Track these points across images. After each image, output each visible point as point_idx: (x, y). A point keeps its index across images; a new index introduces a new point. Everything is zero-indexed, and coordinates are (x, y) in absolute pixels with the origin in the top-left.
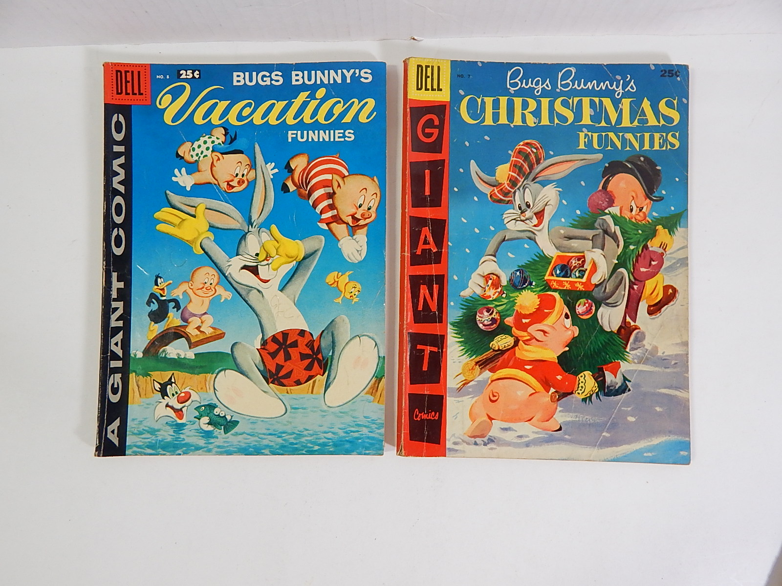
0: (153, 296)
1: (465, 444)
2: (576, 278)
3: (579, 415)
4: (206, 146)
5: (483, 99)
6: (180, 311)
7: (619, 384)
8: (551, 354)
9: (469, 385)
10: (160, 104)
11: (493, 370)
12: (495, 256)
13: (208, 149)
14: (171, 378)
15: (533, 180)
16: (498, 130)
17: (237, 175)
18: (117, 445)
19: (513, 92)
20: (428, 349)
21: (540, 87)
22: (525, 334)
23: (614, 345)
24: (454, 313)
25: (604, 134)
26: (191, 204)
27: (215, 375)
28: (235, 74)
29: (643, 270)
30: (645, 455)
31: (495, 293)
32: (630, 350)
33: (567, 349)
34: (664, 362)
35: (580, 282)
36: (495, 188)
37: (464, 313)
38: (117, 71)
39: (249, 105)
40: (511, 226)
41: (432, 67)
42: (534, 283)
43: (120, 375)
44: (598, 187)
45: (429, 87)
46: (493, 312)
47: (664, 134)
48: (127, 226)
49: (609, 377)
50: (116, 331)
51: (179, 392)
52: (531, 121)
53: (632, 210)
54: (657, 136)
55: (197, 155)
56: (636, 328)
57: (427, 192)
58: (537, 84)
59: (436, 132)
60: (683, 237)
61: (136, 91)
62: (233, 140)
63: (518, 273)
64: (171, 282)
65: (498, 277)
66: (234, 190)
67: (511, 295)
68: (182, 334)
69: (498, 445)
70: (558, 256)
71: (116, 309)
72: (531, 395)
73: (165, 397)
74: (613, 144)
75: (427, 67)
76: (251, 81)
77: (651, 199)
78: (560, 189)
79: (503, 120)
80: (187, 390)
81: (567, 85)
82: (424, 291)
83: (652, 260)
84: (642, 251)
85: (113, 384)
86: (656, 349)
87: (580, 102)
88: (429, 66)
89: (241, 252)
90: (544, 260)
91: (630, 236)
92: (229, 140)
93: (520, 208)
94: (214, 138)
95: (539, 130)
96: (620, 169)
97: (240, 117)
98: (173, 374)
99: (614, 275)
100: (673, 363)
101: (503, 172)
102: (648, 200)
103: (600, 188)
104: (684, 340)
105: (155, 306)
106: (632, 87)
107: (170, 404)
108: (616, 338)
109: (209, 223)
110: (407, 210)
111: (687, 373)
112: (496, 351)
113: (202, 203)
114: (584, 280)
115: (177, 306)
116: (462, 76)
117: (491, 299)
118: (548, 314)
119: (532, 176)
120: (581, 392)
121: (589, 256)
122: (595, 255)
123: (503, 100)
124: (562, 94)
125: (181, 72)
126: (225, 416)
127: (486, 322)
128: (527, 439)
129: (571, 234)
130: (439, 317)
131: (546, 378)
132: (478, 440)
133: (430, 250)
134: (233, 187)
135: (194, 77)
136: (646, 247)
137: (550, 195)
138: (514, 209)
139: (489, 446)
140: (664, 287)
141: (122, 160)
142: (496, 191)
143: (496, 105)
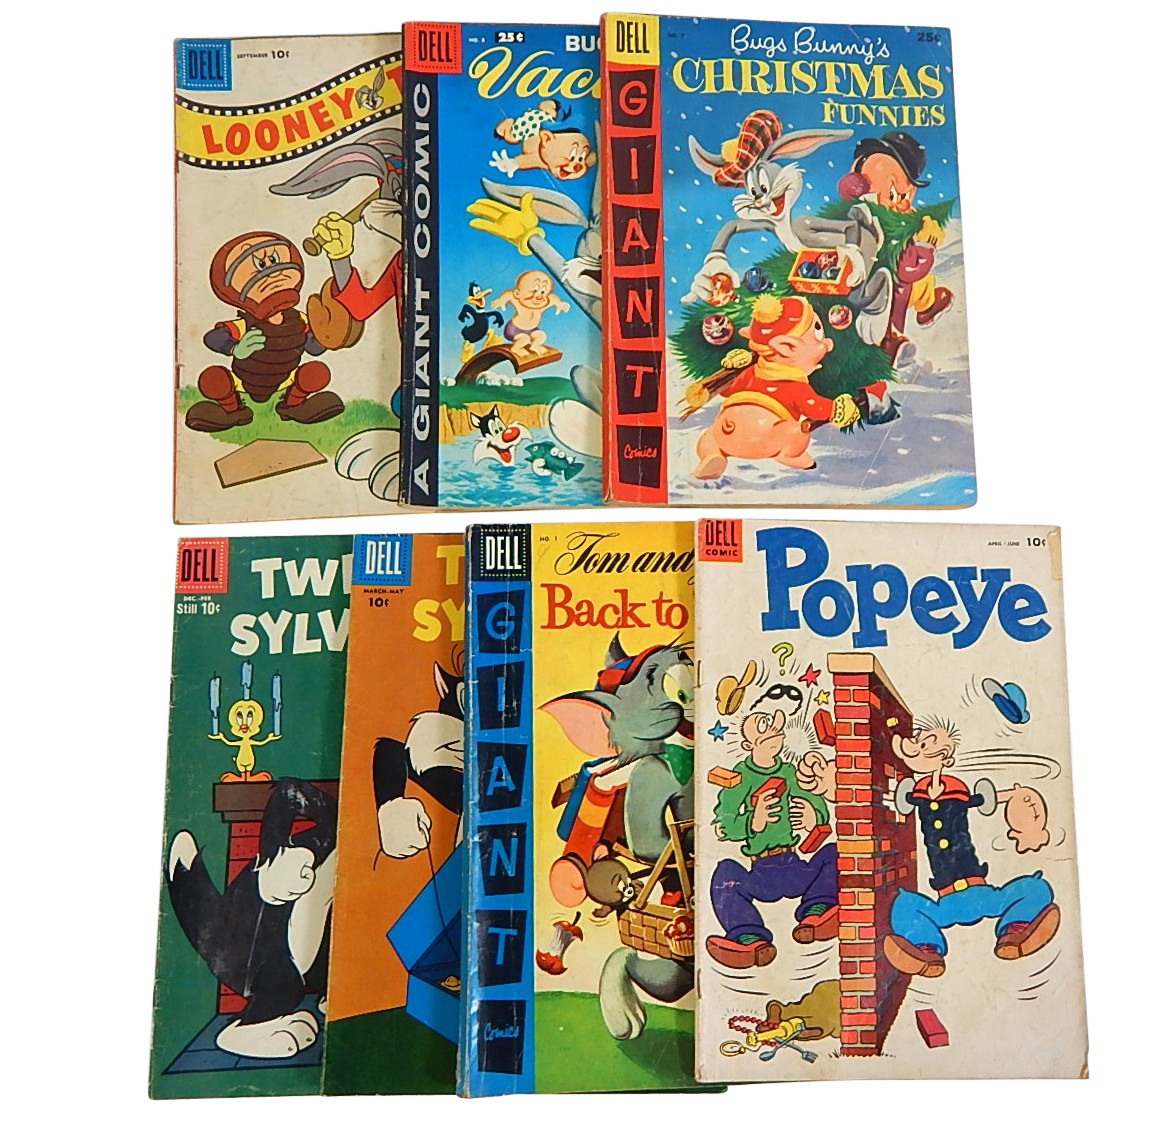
0: (467, 308)
1: (692, 488)
2: (828, 279)
3: (837, 448)
4: (533, 122)
5: (701, 64)
6: (503, 327)
7: (886, 409)
8: (800, 373)
9: (696, 413)
10: (474, 73)
11: (726, 394)
12: (723, 251)
13: (534, 126)
14: (493, 411)
15: (769, 159)
16: (721, 99)
17: (573, 159)
18: (427, 493)
19: (739, 54)
20: (641, 370)
21: (773, 48)
22: (766, 348)
23: (878, 361)
24: (673, 323)
25: (853, 106)
26: (515, 194)
27: (550, 406)
28: (568, 38)
29: (908, 269)
30: (922, 495)
31: (725, 298)
32: (898, 367)
33: (820, 366)
34: (940, 381)
35: (832, 285)
36: (721, 169)
37: (687, 324)
38: (421, 32)
39: (586, 75)
40: (743, 214)
41: (636, 24)
42: (775, 285)
43: (427, 407)
44: (850, 169)
45: (633, 48)
46: (723, 321)
47: (926, 108)
48: (432, 221)
49: (873, 401)
50: (422, 351)
51: (504, 428)
52: (763, 88)
53: (892, 198)
54: (918, 110)
55: (521, 134)
56: (904, 340)
57: (634, 176)
58: (769, 44)
59: (643, 102)
60: (955, 229)
61: (443, 56)
62: (566, 117)
63: (754, 273)
64: (490, 290)
65: (729, 277)
66: (569, 177)
67: (746, 300)
68: (507, 355)
69: (736, 488)
70: (804, 252)
71: (420, 325)
72: (775, 424)
73: (487, 435)
74: (865, 119)
75: (629, 24)
76: (588, 45)
77: (915, 184)
78: (803, 170)
79: (728, 86)
80: (515, 425)
81: (805, 47)
82: (633, 297)
83: (919, 257)
84: (907, 247)
85: (419, 418)
86: (929, 365)
87: (823, 67)
88: (631, 23)
89: (580, 253)
90: (788, 256)
91: (892, 229)
92: (562, 116)
93: (754, 193)
94: (542, 114)
95: (773, 99)
96: (876, 149)
97: (574, 89)
98: (496, 406)
99: (874, 276)
100: (952, 381)
101: (730, 149)
102: (911, 186)
103: (853, 170)
104: (963, 354)
105: (470, 321)
106: (884, 52)
107: (493, 443)
108: (880, 352)
109: (539, 217)
110: (608, 197)
111: (969, 393)
112: (730, 369)
113: (528, 192)
114: (837, 281)
115: (499, 321)
116: (673, 36)
117: (720, 305)
118: (794, 324)
119: (767, 154)
120: (839, 420)
121: (842, 253)
122: (849, 252)
123: (728, 63)
124: (799, 57)
125: (500, 35)
126: (565, 458)
127: (715, 335)
128: (772, 479)
129: (819, 225)
130: (654, 329)
131: (794, 404)
132: (710, 482)
133: (640, 247)
134: (568, 173)
135: (516, 41)
136: (911, 241)
137: (791, 177)
138: (746, 193)
139: (724, 489)
140: (936, 290)
141: (426, 141)
142: (722, 173)
143: (719, 68)
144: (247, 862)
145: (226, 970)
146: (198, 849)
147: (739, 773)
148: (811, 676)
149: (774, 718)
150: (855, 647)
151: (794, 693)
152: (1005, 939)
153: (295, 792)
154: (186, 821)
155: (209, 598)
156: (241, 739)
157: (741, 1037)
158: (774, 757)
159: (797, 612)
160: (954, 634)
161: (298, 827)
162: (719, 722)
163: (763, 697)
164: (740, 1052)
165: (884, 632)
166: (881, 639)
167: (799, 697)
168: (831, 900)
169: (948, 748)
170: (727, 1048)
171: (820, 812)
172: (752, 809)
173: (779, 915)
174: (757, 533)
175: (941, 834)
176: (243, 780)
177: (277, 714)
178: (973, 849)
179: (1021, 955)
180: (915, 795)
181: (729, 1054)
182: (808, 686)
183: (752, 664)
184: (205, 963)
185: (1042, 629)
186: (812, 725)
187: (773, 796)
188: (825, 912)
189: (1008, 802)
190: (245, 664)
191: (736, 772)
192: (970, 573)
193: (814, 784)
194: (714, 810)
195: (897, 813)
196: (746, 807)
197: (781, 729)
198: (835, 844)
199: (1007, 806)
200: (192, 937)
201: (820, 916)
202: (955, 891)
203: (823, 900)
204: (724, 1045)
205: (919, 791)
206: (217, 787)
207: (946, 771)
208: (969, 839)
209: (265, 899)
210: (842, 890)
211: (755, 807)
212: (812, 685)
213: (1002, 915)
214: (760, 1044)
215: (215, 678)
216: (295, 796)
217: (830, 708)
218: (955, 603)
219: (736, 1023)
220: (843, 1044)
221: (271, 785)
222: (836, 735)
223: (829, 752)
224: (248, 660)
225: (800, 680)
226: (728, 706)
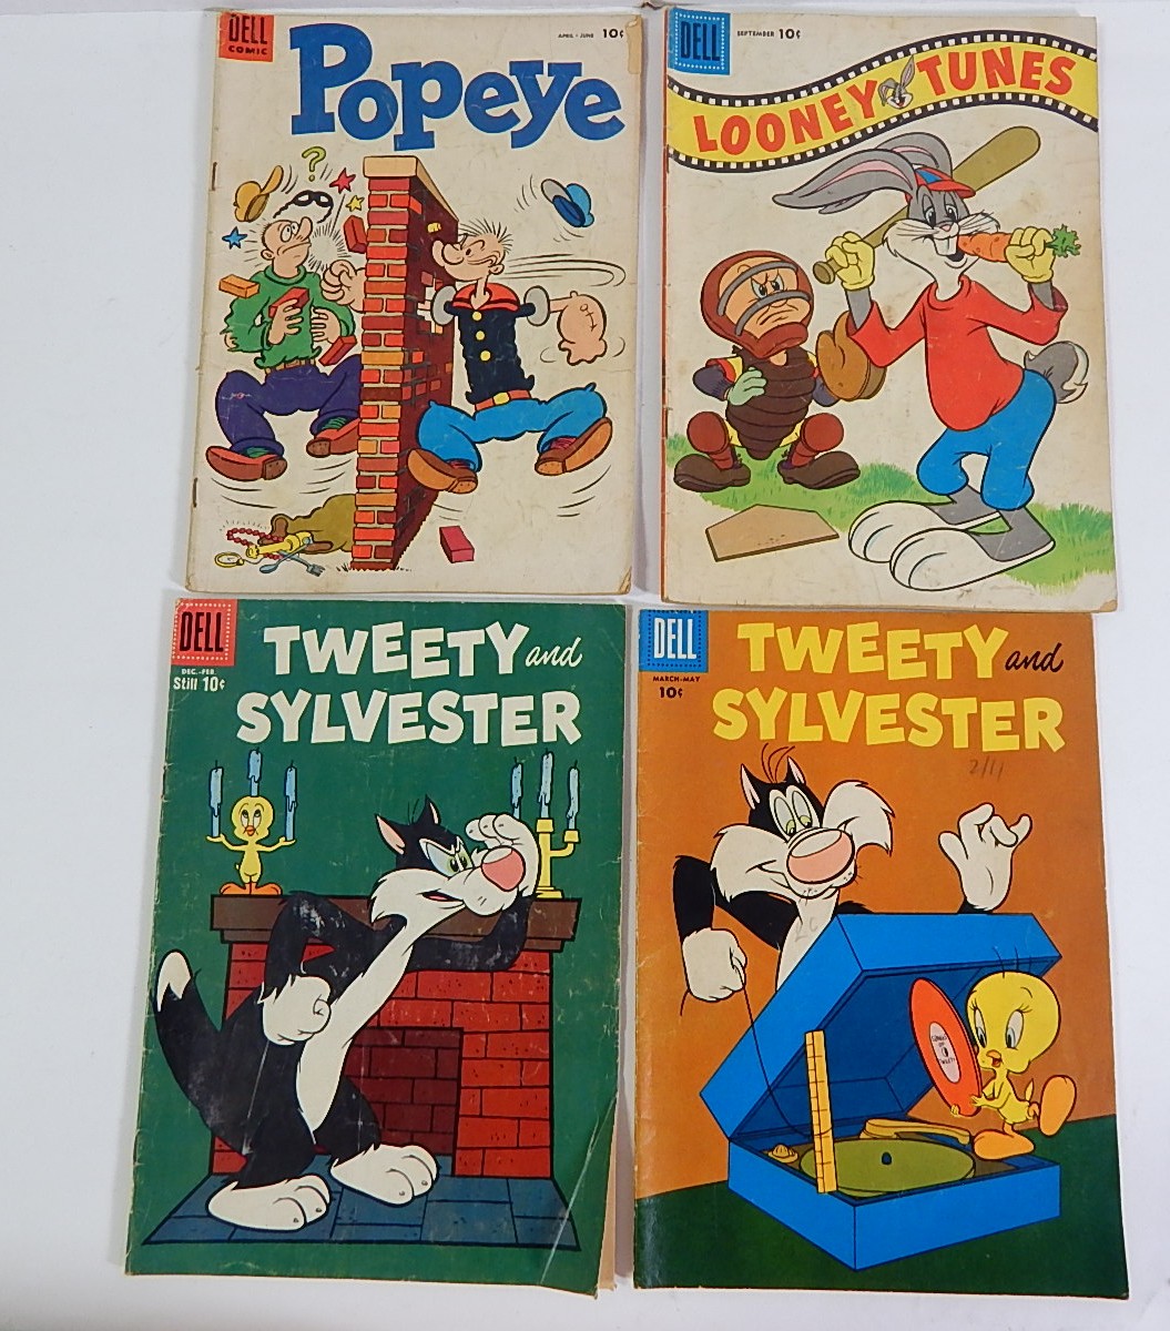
144: (250, 992)
145: (222, 1121)
146: (191, 974)
147: (257, 283)
148: (344, 181)
149: (299, 226)
150: (396, 149)
151: (324, 199)
152: (549, 454)
153: (309, 910)
154: (178, 939)
155: (212, 672)
156: (246, 843)
157: (241, 549)
158: (298, 267)
159: (332, 114)
160: (512, 133)
161: (311, 952)
162: (236, 229)
163: (289, 203)
164: (238, 563)
165: (432, 133)
166: (427, 141)
167: (330, 203)
168: (352, 414)
169: (497, 254)
170: (224, 559)
171: (344, 322)
172: (269, 320)
173: (292, 429)
174: (291, 30)
175: (483, 346)
176: (247, 892)
177: (290, 815)
178: (519, 361)
179: (565, 470)
180: (455, 304)
181: (226, 565)
182: (340, 191)
183: (279, 171)
184: (197, 1111)
185: (615, 126)
186: (342, 233)
187: (294, 307)
188: (344, 425)
189: (562, 311)
190: (254, 753)
191: (254, 281)
192: (537, 67)
193: (341, 293)
194: (225, 320)
195: (433, 324)
196: (262, 319)
197: (308, 237)
198: (360, 356)
199: (561, 316)
200: (182, 1078)
201: (338, 430)
202: (495, 405)
203: (342, 413)
204: (220, 556)
205: (461, 300)
206: (216, 899)
207: (493, 279)
208: (516, 350)
209: (270, 1038)
210: (365, 403)
211: (273, 318)
212: (345, 191)
213: (546, 430)
214: (261, 556)
215: (217, 768)
216: (309, 915)
217: (363, 215)
218: (517, 100)
219: (235, 536)
220: (353, 558)
221: (279, 900)
222: (368, 242)
223: (359, 260)
224: (257, 748)
225: (331, 185)
226: (247, 213)
